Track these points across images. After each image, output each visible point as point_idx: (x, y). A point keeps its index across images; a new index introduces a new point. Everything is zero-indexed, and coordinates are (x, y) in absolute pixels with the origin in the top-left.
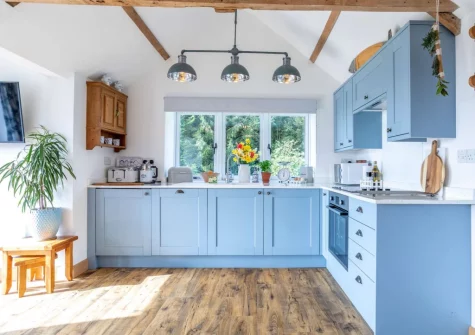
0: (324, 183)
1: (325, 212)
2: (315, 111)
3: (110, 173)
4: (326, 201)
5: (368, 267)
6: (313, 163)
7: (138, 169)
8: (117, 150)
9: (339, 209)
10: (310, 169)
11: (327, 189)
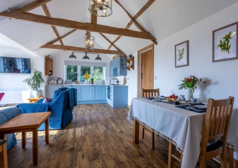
0: (107, 83)
1: (107, 90)
2: (105, 66)
3: (49, 81)
4: (107, 87)
5: (112, 98)
6: (105, 79)
7: (57, 81)
8: (50, 75)
9: (109, 89)
10: (104, 81)
11: (107, 85)
